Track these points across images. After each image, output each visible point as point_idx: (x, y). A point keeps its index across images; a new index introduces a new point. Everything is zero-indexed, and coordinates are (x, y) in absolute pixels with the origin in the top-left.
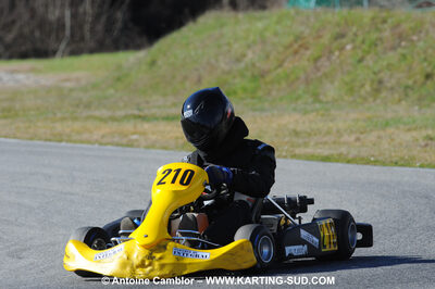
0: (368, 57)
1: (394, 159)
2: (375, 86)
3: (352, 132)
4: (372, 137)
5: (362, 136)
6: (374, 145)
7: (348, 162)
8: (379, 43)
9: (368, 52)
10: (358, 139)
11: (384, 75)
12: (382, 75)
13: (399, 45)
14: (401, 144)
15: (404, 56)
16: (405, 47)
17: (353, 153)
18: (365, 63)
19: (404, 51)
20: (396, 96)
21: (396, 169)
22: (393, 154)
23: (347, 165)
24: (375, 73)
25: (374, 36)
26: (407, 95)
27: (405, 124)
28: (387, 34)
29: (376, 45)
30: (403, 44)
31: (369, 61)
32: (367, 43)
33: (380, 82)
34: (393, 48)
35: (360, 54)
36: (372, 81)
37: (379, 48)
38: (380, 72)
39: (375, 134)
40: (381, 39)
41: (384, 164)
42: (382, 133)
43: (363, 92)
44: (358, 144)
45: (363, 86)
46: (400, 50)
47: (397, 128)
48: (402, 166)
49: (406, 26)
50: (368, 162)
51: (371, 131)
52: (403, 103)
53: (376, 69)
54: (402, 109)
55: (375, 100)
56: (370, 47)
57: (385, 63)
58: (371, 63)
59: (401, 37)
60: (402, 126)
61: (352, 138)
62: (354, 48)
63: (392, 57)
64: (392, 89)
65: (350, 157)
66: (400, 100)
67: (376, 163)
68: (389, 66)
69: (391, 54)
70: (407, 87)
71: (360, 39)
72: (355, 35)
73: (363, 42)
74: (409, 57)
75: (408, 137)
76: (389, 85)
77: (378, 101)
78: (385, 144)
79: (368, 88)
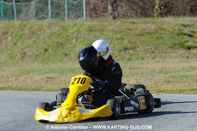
0: (18, 42)
1: (34, 88)
2: (22, 55)
3: (13, 76)
4: (23, 78)
5: (18, 78)
6: (24, 82)
7: (13, 90)
8: (23, 36)
9: (18, 40)
10: (16, 79)
11: (26, 50)
12: (25, 50)
13: (32, 37)
14: (36, 81)
15: (35, 42)
16: (35, 38)
17: (15, 86)
18: (17, 45)
19: (35, 39)
20: (32, 59)
21: (35, 92)
22: (33, 85)
23: (12, 91)
24: (22, 49)
25: (21, 33)
26: (37, 59)
27: (37, 72)
28: (27, 32)
29: (22, 37)
30: (34, 36)
31: (19, 44)
32: (18, 36)
33: (25, 53)
34: (30, 38)
35: (15, 41)
36: (21, 53)
37: (24, 38)
38: (24, 49)
39: (24, 77)
40: (24, 34)
41: (29, 90)
42: (27, 76)
43: (17, 58)
44: (16, 81)
45: (17, 55)
46: (33, 39)
47: (34, 74)
48: (37, 91)
49: (35, 28)
50: (22, 90)
51: (22, 75)
52: (35, 62)
53: (22, 48)
54: (35, 65)
55: (22, 62)
56: (19, 38)
57: (26, 45)
58: (20, 45)
59: (33, 33)
60: (35, 73)
61: (14, 79)
62: (12, 38)
63: (29, 42)
64: (30, 56)
65: (13, 87)
66: (34, 61)
67: (25, 90)
68: (28, 46)
69: (28, 40)
70: (36, 55)
71: (15, 34)
72: (12, 32)
73: (16, 36)
74: (37, 42)
75: (39, 78)
76: (28, 54)
77: (24, 62)
78: (29, 81)
79: (19, 56)
